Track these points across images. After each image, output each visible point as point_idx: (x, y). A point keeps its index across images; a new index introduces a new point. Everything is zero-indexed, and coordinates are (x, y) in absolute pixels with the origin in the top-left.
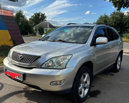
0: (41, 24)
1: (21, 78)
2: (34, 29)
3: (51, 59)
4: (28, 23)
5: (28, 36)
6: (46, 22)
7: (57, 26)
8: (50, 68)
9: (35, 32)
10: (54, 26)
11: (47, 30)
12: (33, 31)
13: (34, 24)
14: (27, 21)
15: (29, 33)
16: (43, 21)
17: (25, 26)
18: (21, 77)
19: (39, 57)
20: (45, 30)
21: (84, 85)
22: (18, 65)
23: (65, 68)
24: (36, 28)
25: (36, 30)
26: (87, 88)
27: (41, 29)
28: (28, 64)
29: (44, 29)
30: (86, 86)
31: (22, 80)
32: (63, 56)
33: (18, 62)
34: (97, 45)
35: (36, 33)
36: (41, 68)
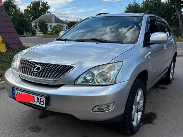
0: (42, 17)
1: (42, 103)
2: (33, 24)
3: (90, 71)
4: (23, 17)
5: (25, 36)
6: (49, 14)
7: (66, 20)
8: (90, 84)
9: (35, 29)
10: (62, 20)
11: (52, 27)
12: (31, 29)
13: (31, 18)
14: (22, 13)
15: (26, 31)
16: (45, 13)
17: (19, 22)
18: (43, 101)
19: (71, 67)
20: (49, 26)
21: (137, 108)
22: (34, 82)
23: (115, 84)
24: (36, 23)
25: (36, 27)
26: (141, 111)
27: (44, 24)
28: (52, 79)
29: (47, 25)
30: (139, 108)
31: (44, 106)
32: (109, 64)
33: (34, 77)
34: (150, 46)
35: (35, 31)
36: (75, 85)
